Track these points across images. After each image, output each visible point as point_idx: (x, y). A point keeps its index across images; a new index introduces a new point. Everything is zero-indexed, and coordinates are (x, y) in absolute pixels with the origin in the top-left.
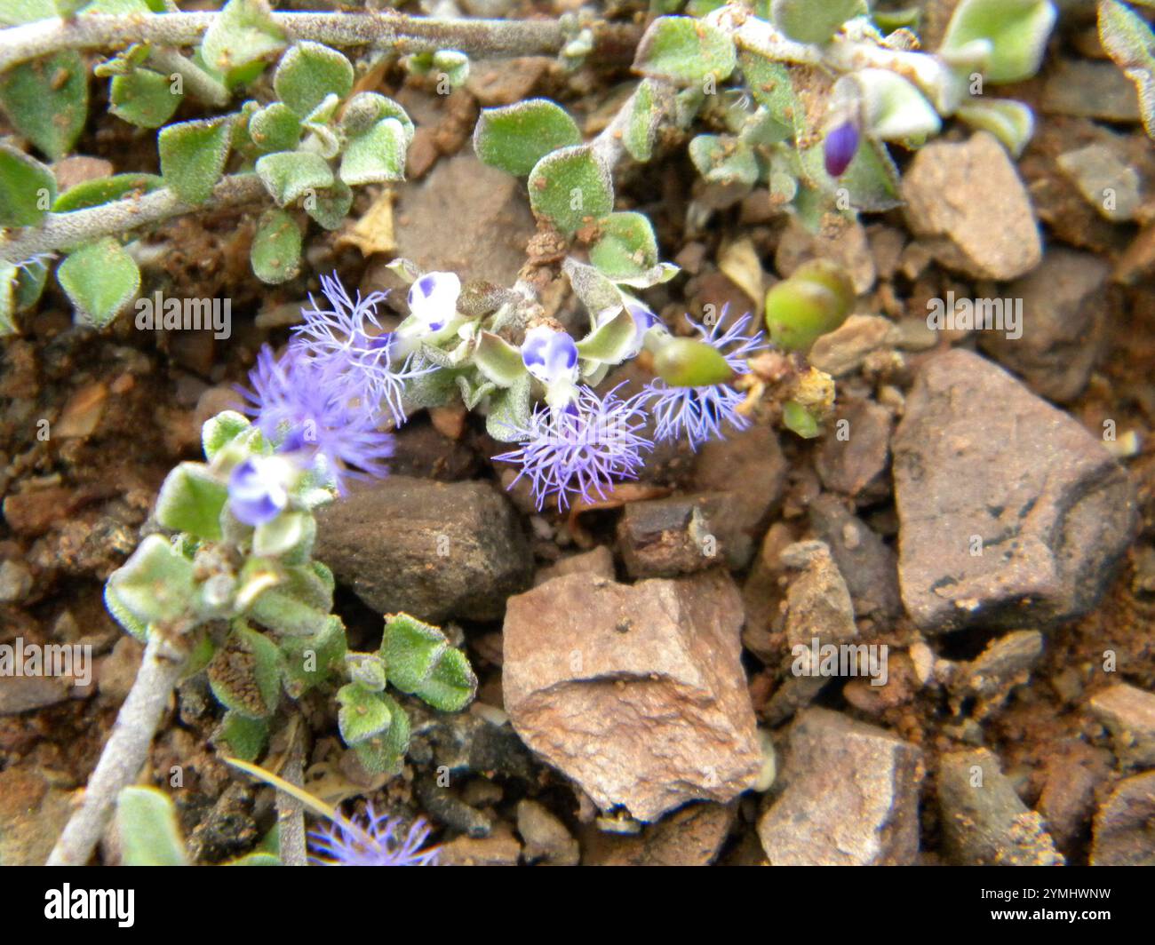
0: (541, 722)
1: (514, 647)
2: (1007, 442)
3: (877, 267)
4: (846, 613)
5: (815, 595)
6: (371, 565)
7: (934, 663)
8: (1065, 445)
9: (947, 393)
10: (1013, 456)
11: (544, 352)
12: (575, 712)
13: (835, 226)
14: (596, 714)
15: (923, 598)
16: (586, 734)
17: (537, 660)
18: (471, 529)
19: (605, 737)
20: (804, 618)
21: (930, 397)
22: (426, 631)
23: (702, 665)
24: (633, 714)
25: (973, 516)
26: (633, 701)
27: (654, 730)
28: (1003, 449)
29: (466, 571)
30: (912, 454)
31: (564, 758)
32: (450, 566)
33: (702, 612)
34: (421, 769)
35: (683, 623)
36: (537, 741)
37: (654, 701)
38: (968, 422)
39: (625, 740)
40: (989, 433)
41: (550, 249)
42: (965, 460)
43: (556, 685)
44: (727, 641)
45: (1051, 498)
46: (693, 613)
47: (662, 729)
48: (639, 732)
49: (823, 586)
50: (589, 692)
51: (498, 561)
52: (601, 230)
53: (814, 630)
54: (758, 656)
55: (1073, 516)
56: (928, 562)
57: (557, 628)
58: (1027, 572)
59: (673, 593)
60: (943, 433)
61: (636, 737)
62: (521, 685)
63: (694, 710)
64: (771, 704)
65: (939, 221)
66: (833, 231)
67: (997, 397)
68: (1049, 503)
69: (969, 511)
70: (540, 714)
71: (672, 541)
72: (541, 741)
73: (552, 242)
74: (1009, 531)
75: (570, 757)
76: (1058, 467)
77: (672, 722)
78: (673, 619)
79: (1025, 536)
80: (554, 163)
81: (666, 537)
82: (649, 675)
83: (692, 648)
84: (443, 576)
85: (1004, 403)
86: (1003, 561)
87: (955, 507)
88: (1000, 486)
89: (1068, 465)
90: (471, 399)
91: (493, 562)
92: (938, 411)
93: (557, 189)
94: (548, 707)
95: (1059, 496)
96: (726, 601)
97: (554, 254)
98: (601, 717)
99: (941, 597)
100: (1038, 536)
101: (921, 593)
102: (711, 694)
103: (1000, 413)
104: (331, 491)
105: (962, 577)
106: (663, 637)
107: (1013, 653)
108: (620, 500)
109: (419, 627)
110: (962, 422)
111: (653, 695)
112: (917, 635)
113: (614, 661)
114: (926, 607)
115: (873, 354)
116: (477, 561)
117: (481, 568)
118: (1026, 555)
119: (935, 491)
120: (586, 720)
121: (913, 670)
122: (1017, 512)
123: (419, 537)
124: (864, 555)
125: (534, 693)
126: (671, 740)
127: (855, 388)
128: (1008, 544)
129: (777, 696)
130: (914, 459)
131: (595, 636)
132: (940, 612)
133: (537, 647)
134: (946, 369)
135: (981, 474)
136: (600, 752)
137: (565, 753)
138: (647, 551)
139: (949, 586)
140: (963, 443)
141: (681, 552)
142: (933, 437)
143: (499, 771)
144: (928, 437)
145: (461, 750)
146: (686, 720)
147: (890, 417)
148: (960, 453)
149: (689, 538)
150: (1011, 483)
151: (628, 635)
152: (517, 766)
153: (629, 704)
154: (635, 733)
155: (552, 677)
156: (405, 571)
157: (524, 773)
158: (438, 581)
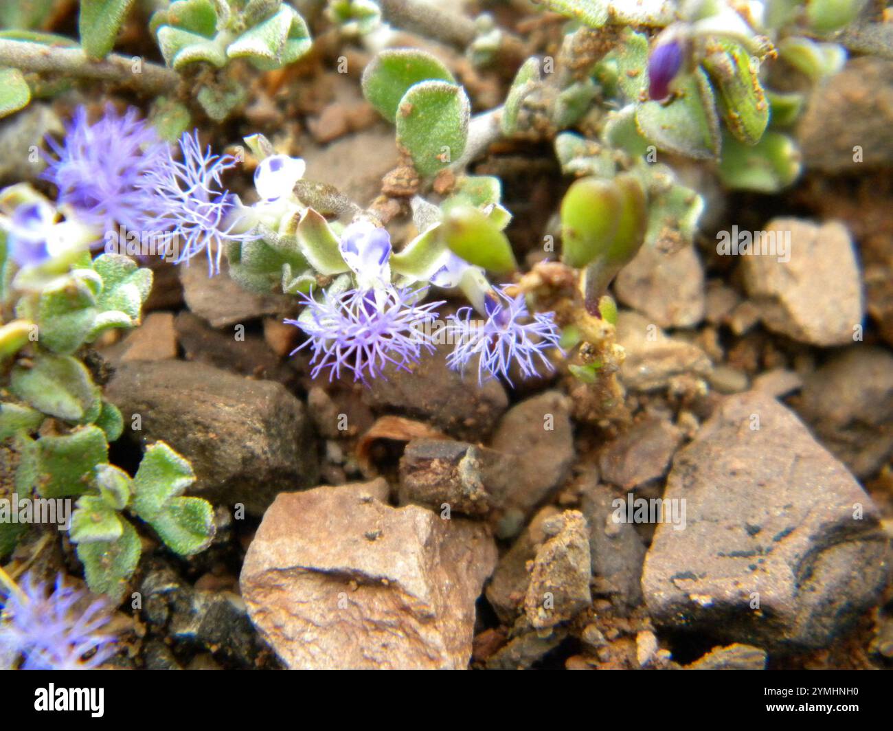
0: (269, 601)
1: (267, 530)
2: (781, 473)
3: (706, 310)
4: (582, 574)
5: (557, 547)
6: (161, 424)
7: (656, 651)
8: (834, 489)
9: (738, 424)
10: (781, 486)
11: (361, 245)
12: (304, 599)
13: (671, 239)
14: (322, 606)
15: (661, 585)
16: (308, 621)
17: (283, 544)
18: (261, 415)
19: (325, 628)
20: (542, 572)
21: (722, 425)
22: (176, 462)
23: (434, 586)
24: (356, 615)
25: (730, 528)
26: (361, 602)
27: (371, 633)
28: (775, 478)
29: (245, 450)
30: (689, 466)
31: (281, 639)
32: (231, 440)
33: (453, 551)
34: (154, 629)
35: (429, 548)
36: (261, 616)
37: (379, 605)
38: (748, 449)
39: (343, 637)
40: (766, 462)
41: (404, 182)
42: (736, 479)
43: (293, 569)
44: (468, 583)
45: (808, 531)
46: (443, 546)
47: (378, 634)
48: (357, 633)
49: (567, 540)
50: (322, 585)
51: (279, 453)
52: (457, 186)
53: (548, 583)
54: (496, 610)
55: (825, 556)
56: (675, 556)
57: (313, 525)
58: (765, 584)
59: (428, 520)
60: (723, 453)
61: (353, 637)
62: (261, 561)
63: (413, 622)
64: (495, 658)
65: (773, 284)
66: (668, 244)
67: (783, 436)
68: (805, 535)
69: (726, 523)
70: (271, 593)
71: (440, 470)
72: (265, 618)
73: (406, 177)
74: (760, 550)
75: (288, 639)
76: (822, 506)
77: (390, 630)
78: (420, 540)
79: (773, 557)
80: (421, 91)
81: (435, 464)
82: (381, 578)
83: (429, 570)
84: (222, 448)
85: (788, 442)
86: (746, 572)
87: (714, 517)
88: (763, 509)
89: (831, 507)
90: (289, 283)
91: (274, 453)
92: (725, 436)
93: (420, 121)
94: (279, 588)
95: (816, 530)
96: (480, 551)
97: (406, 188)
98: (326, 610)
99: (678, 588)
100: (786, 560)
101: (660, 580)
102: (432, 610)
103: (781, 449)
104: (133, 318)
105: (703, 576)
106: (405, 551)
107: (733, 661)
108: (408, 434)
109: (171, 456)
110: (743, 448)
111: (380, 601)
112: (647, 621)
113: (353, 560)
114: (662, 594)
115: (681, 377)
116: (258, 444)
117: (258, 451)
118: (768, 570)
119: (700, 499)
120: (311, 609)
121: (635, 654)
122: (772, 535)
123: (212, 409)
124: (621, 544)
125: (271, 570)
126: (385, 646)
127: (657, 408)
128: (755, 560)
129: (503, 650)
130: (690, 470)
131: (344, 538)
132: (673, 603)
133: (289, 533)
134: (743, 403)
135: (747, 494)
136: (315, 642)
137: (284, 635)
138: (415, 476)
139: (688, 580)
140: (738, 465)
141: (445, 483)
142: (713, 454)
143: (223, 647)
144: (708, 454)
145: (195, 619)
146: (404, 631)
147: (681, 435)
148: (734, 473)
149: (457, 474)
150: (773, 509)
151: (374, 543)
152: (241, 644)
153: (355, 604)
154: (354, 632)
155: (292, 560)
156: (190, 436)
157: (244, 652)
158: (217, 453)
